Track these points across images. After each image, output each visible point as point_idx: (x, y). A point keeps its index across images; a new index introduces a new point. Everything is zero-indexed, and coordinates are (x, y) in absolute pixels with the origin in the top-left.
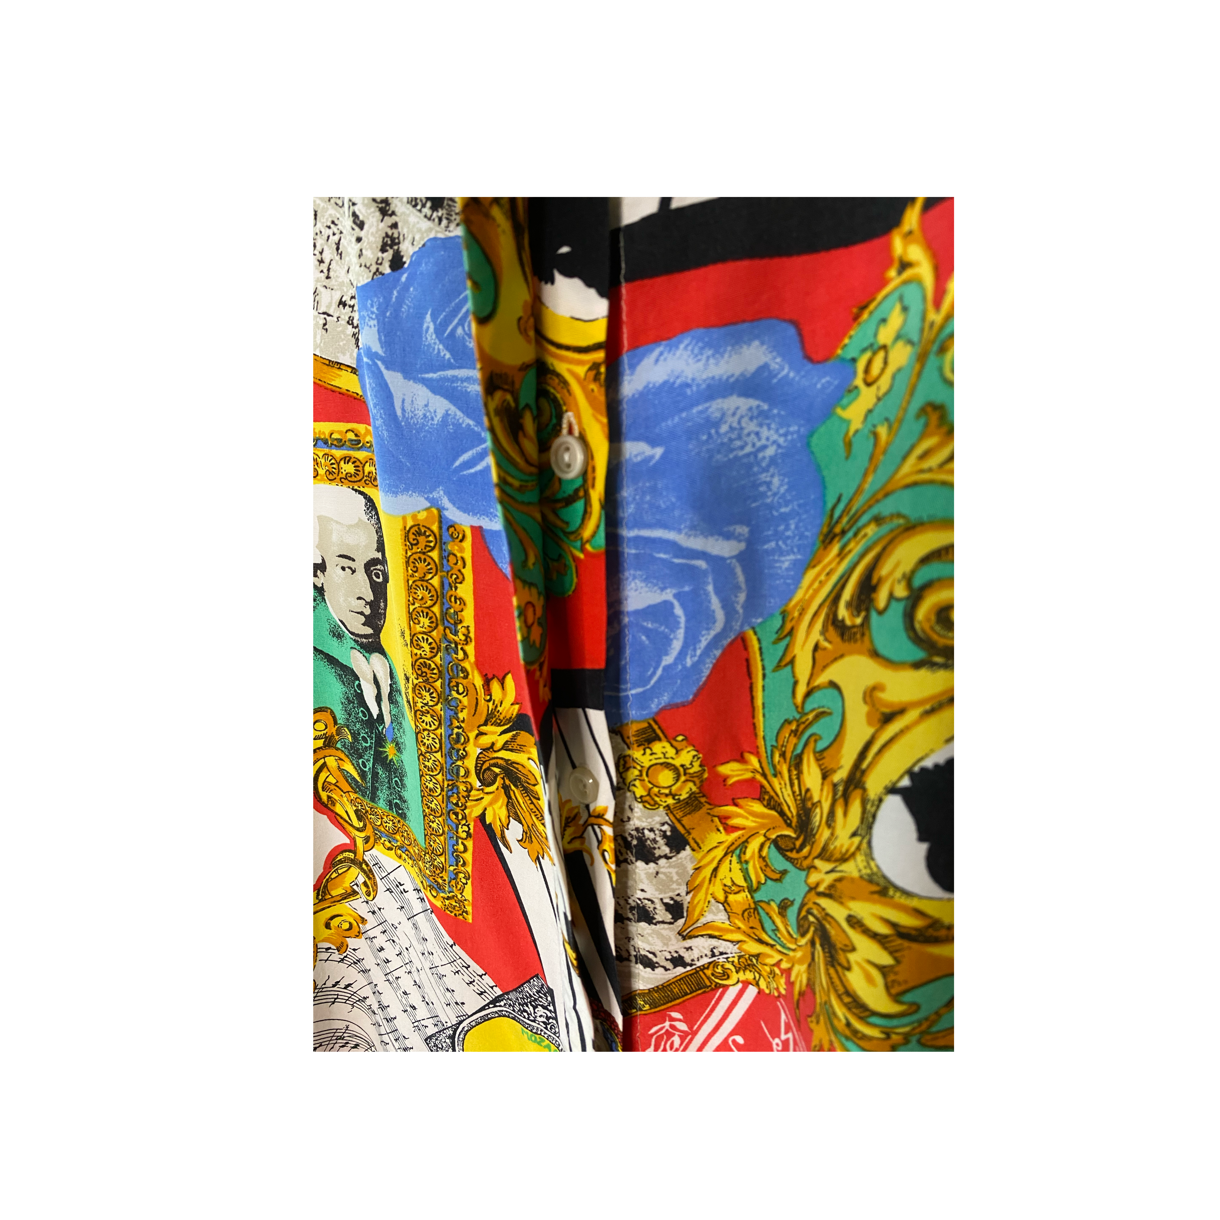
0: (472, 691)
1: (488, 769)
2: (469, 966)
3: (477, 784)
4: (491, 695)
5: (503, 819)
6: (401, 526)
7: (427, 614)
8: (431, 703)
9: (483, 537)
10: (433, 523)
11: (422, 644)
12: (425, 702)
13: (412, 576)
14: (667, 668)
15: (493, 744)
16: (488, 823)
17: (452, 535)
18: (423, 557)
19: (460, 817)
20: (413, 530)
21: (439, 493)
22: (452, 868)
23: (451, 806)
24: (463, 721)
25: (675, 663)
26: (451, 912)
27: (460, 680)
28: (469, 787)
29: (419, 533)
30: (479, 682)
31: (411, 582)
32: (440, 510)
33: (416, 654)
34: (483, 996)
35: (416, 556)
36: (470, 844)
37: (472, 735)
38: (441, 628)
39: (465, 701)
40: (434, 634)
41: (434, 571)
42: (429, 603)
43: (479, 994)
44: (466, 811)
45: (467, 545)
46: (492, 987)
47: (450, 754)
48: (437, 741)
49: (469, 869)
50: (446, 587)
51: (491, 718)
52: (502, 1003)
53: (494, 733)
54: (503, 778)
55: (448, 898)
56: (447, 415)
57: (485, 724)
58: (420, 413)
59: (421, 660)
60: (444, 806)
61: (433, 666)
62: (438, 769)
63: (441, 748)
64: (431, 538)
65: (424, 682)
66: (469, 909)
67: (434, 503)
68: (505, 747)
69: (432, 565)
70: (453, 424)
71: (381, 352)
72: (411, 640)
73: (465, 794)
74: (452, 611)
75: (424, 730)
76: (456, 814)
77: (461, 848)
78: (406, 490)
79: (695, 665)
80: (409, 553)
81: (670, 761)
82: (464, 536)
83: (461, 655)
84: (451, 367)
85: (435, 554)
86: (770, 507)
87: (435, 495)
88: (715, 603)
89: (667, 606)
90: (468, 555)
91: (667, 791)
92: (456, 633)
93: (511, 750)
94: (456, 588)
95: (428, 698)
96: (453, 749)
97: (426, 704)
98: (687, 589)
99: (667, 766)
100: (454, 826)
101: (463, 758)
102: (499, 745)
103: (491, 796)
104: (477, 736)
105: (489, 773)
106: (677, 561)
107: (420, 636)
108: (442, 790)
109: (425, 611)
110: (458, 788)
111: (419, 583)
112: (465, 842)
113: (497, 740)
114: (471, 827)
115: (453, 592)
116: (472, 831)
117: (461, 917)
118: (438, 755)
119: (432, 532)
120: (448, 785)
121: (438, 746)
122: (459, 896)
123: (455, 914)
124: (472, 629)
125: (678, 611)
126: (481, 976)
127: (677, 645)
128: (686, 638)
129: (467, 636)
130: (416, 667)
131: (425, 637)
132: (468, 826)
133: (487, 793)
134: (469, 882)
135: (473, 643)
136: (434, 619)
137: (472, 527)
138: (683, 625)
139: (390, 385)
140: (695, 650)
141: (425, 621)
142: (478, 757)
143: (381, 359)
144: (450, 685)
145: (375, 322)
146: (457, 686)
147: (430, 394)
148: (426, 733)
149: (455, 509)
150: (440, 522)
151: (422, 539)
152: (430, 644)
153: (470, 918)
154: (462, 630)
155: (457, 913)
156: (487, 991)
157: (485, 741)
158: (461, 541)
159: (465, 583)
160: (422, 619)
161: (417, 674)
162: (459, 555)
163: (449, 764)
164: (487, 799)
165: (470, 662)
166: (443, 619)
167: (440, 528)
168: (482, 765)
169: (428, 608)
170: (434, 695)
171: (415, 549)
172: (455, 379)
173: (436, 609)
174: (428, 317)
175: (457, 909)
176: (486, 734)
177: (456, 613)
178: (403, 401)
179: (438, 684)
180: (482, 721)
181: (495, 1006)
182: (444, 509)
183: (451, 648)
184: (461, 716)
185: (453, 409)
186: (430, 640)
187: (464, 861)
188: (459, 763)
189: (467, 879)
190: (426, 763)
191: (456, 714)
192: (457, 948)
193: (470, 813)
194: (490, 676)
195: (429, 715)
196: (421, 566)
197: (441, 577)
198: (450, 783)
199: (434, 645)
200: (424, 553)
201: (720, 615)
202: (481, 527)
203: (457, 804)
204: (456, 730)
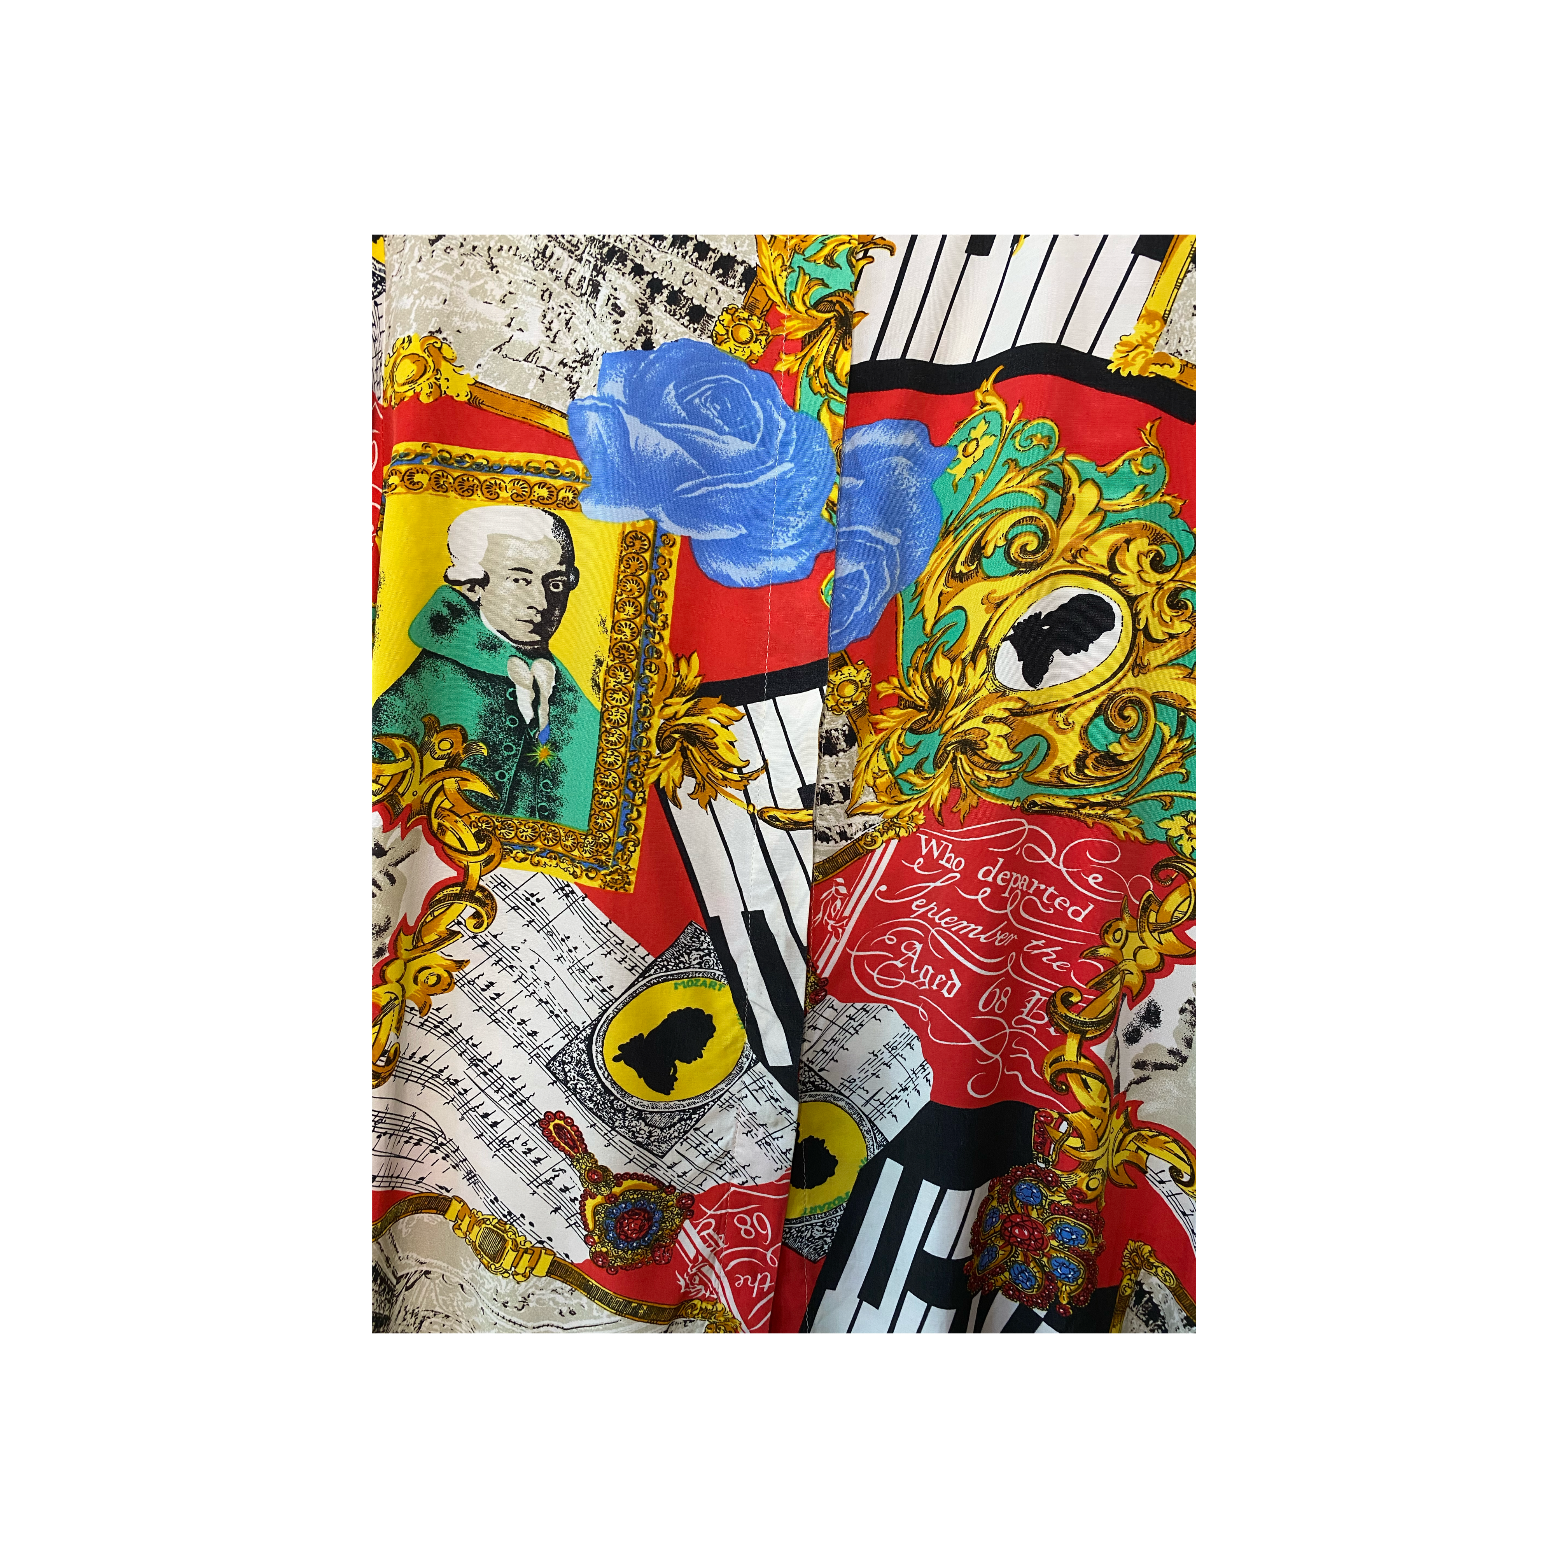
0: (663, 670)
1: (669, 736)
2: (623, 942)
3: (656, 752)
4: (679, 671)
5: (677, 781)
6: (620, 531)
7: (633, 603)
8: (624, 681)
9: (690, 545)
10: (649, 531)
11: (624, 630)
12: (619, 680)
13: (624, 572)
14: (857, 613)
15: (676, 713)
16: (661, 787)
17: (664, 542)
18: (636, 557)
19: (638, 785)
20: (631, 535)
21: (659, 510)
22: (620, 840)
23: (631, 775)
24: (651, 697)
25: (862, 611)
26: (612, 887)
27: (654, 661)
28: (649, 755)
29: (636, 538)
30: (669, 660)
31: (621, 577)
32: (657, 522)
33: (616, 639)
34: (633, 971)
35: (631, 556)
36: (643, 810)
37: (657, 709)
38: (644, 615)
39: (656, 678)
40: (637, 620)
41: (644, 568)
42: (637, 594)
43: (630, 970)
44: (644, 779)
45: (676, 550)
46: (643, 958)
47: (636, 727)
48: (625, 715)
49: (640, 835)
50: (653, 582)
51: (677, 691)
52: (652, 972)
53: (677, 704)
54: (682, 742)
55: (611, 873)
56: (675, 453)
57: (671, 697)
58: (651, 450)
59: (621, 644)
60: (623, 776)
61: (632, 648)
62: (622, 741)
63: (628, 721)
64: (646, 543)
65: (620, 662)
66: (633, 878)
67: (652, 516)
68: (686, 714)
69: (644, 564)
70: (680, 461)
71: (623, 400)
72: (613, 628)
73: (644, 763)
74: (655, 602)
75: (612, 707)
76: (635, 782)
77: (635, 815)
78: (630, 503)
79: (873, 611)
80: (624, 553)
81: (853, 678)
82: (674, 543)
83: (657, 638)
84: (684, 421)
85: (647, 556)
86: (911, 520)
87: (654, 510)
88: (887, 573)
89: (860, 572)
90: (675, 558)
91: (849, 700)
92: (655, 621)
93: (693, 715)
94: (661, 583)
95: (622, 677)
96: (640, 721)
97: (619, 683)
98: (872, 562)
99: (851, 681)
100: (631, 794)
101: (647, 730)
102: (681, 713)
103: (667, 761)
104: (662, 708)
105: (668, 740)
106: (868, 544)
107: (623, 623)
108: (624, 761)
109: (632, 601)
110: (639, 757)
111: (629, 578)
112: (640, 809)
113: (679, 710)
114: (647, 793)
115: (658, 587)
116: (646, 797)
117: (622, 891)
118: (625, 729)
119: (648, 537)
120: (631, 756)
121: (625, 720)
122: (624, 867)
123: (616, 889)
124: (670, 617)
125: (866, 577)
126: (633, 950)
127: (864, 598)
128: (869, 594)
129: (664, 623)
130: (614, 650)
131: (628, 623)
132: (644, 793)
133: (664, 759)
134: (638, 849)
135: (669, 629)
136: (639, 608)
137: (682, 536)
138: (868, 586)
139: (628, 425)
140: (874, 602)
141: (630, 610)
142: (660, 727)
143: (624, 406)
144: (644, 665)
145: (623, 380)
146: (651, 666)
147: (662, 437)
148: (614, 710)
149: (670, 522)
150: (656, 531)
151: (638, 543)
152: (632, 629)
153: (631, 889)
154: (661, 617)
155: (618, 886)
156: (638, 964)
157: (669, 711)
158: (671, 546)
159: (670, 579)
160: (627, 608)
161: (614, 656)
162: (667, 557)
163: (634, 736)
164: (664, 764)
165: (664, 645)
166: (646, 609)
167: (655, 535)
168: (663, 734)
169: (635, 598)
170: (629, 674)
171: (630, 550)
172: (686, 431)
173: (642, 600)
174: (671, 386)
175: (619, 882)
176: (670, 706)
177: (658, 603)
178: (638, 438)
179: (634, 664)
180: (668, 694)
181: (645, 978)
182: (660, 521)
183: (650, 633)
184: (650, 692)
185: (681, 451)
186: (633, 626)
187: (636, 829)
188: (643, 735)
189: (635, 846)
190: (610, 739)
191: (646, 690)
192: (613, 926)
193: (647, 780)
194: (679, 656)
195: (621, 693)
196: (634, 564)
197: (650, 574)
198: (633, 753)
199: (635, 630)
200: (638, 554)
201: (888, 580)
202: (690, 537)
203: (636, 773)
204: (644, 705)
